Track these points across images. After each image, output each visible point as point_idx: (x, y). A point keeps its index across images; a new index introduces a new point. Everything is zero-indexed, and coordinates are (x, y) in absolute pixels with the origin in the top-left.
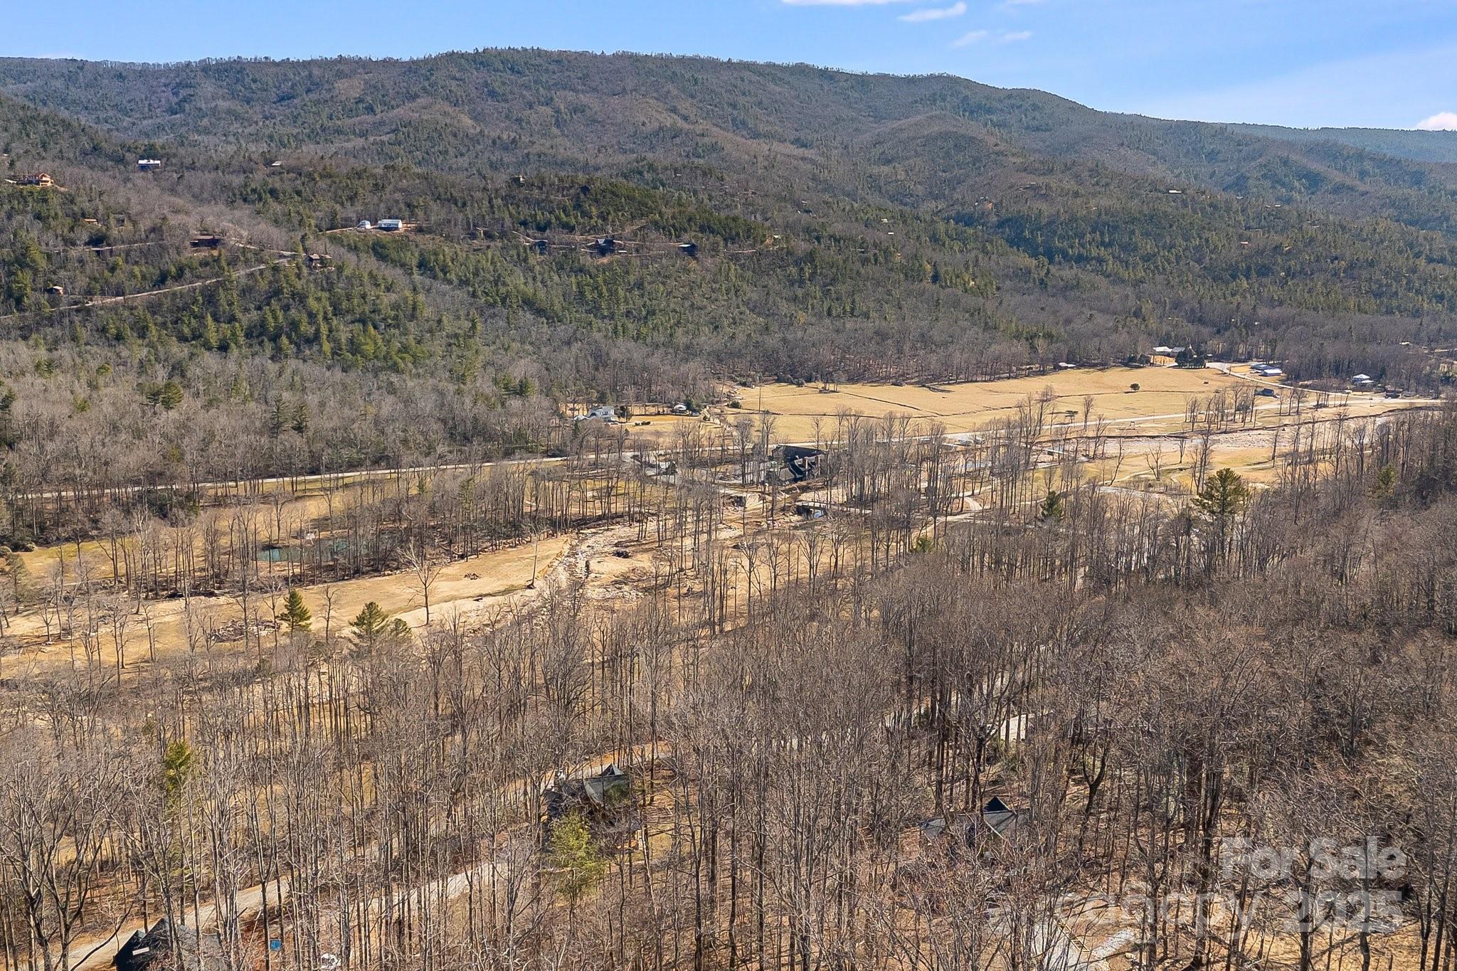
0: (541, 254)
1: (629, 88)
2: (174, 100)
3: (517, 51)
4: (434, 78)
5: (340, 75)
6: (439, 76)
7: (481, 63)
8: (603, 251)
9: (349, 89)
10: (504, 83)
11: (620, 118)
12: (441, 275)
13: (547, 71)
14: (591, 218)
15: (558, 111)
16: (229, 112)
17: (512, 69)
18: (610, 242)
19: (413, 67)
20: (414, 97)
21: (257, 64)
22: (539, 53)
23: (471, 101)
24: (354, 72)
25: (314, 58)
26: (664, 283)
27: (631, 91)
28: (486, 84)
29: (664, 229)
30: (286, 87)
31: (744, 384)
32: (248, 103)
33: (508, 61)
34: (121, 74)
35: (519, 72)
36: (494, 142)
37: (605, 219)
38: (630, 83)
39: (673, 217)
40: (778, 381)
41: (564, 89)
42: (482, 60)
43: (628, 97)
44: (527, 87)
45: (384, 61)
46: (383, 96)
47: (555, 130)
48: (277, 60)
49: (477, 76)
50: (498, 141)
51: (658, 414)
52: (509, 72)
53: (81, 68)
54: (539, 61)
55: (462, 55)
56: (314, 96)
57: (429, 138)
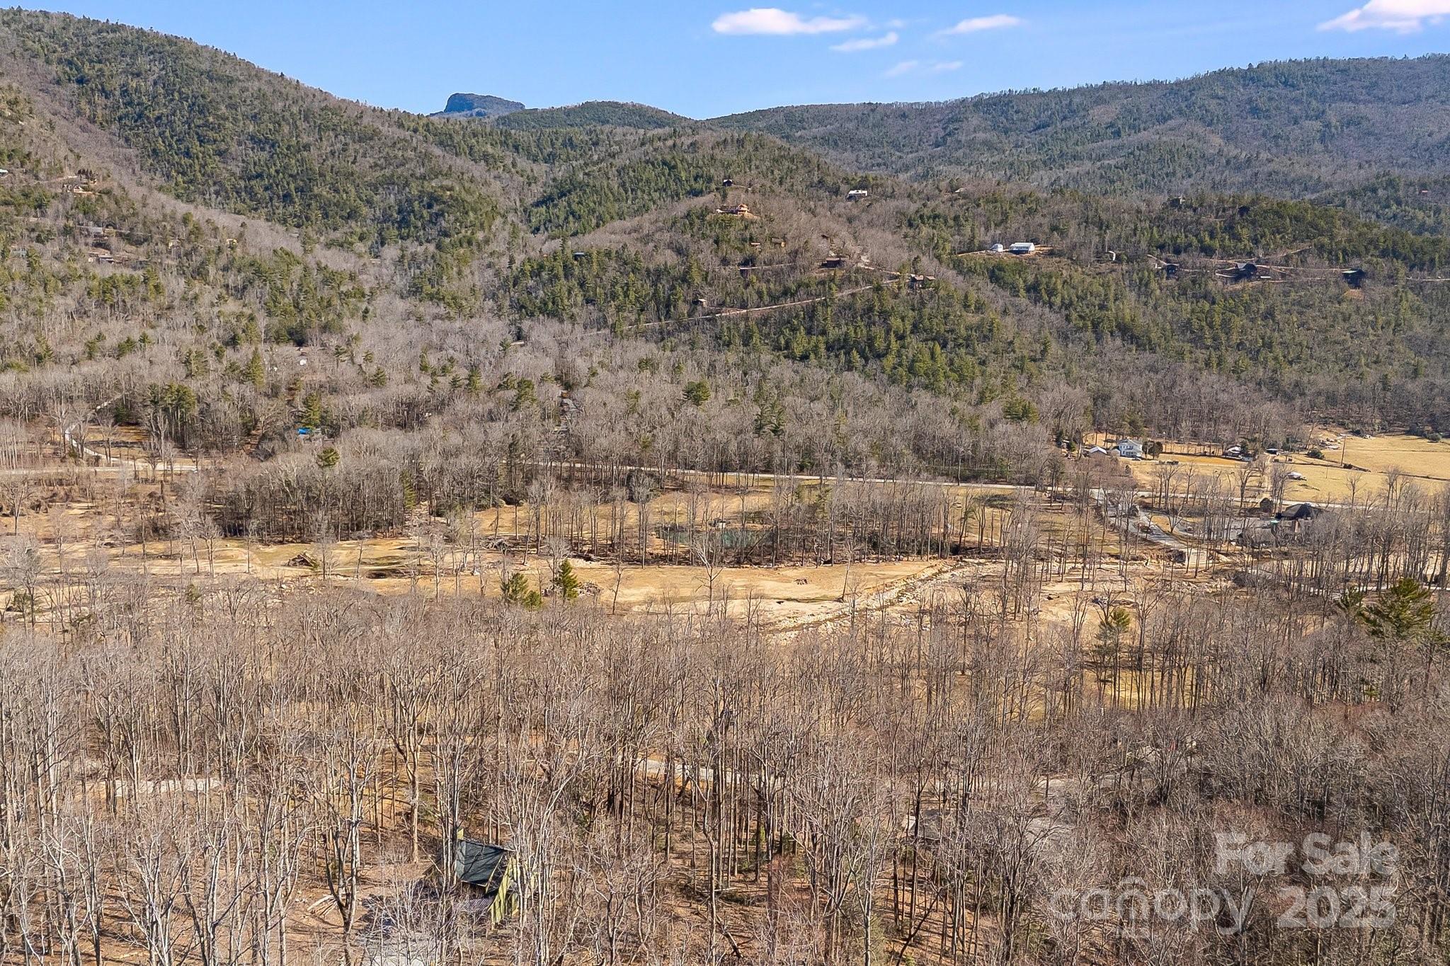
0: (1167, 278)
1: (1424, 96)
2: (942, 134)
3: (1299, 63)
4: (1194, 98)
5: (1100, 101)
6: (1200, 97)
7: (1252, 79)
8: (1238, 276)
9: (1101, 115)
10: (1270, 99)
11: (1403, 128)
12: (1046, 297)
13: (1327, 82)
14: (1240, 240)
15: (1328, 126)
16: (985, 143)
17: (1285, 83)
18: (1250, 268)
19: (1176, 89)
20: (1165, 119)
21: (1025, 96)
22: (1324, 63)
23: (1229, 120)
24: (1114, 97)
25: (1081, 85)
26: (1301, 313)
27: (1427, 98)
28: (1250, 101)
29: (1330, 253)
30: (1044, 117)
31: (1357, 433)
32: (1006, 133)
33: (1283, 74)
34: (903, 113)
35: (1293, 86)
36: (1228, 162)
37: (1256, 242)
38: (1428, 90)
39: (1349, 241)
40: (1408, 433)
41: (1343, 100)
42: (1251, 77)
43: (1421, 105)
44: (1297, 101)
45: (1149, 84)
46: (1135, 120)
47: (1317, 146)
48: (1046, 90)
49: (1241, 93)
50: (1233, 161)
51: (1204, 455)
52: (1281, 86)
53: (873, 111)
54: (1321, 71)
55: (1232, 72)
56: (1067, 123)
57: (1161, 159)
